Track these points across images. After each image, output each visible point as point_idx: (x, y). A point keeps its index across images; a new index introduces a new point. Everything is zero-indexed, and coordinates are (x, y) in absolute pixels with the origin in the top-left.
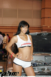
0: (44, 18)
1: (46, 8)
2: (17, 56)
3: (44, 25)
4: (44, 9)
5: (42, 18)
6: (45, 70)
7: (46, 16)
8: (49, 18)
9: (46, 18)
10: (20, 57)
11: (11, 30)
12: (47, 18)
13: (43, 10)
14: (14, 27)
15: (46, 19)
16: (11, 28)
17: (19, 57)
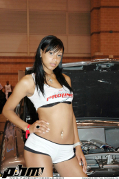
0: (99, 33)
1: (104, 7)
2: (38, 127)
3: (99, 51)
4: (99, 8)
5: (94, 33)
6: (106, 164)
7: (103, 28)
8: (111, 32)
9: (103, 32)
10: (46, 129)
11: (13, 66)
12: (106, 32)
13: (95, 11)
14: (20, 58)
15: (103, 36)
16: (12, 60)
17: (43, 129)
